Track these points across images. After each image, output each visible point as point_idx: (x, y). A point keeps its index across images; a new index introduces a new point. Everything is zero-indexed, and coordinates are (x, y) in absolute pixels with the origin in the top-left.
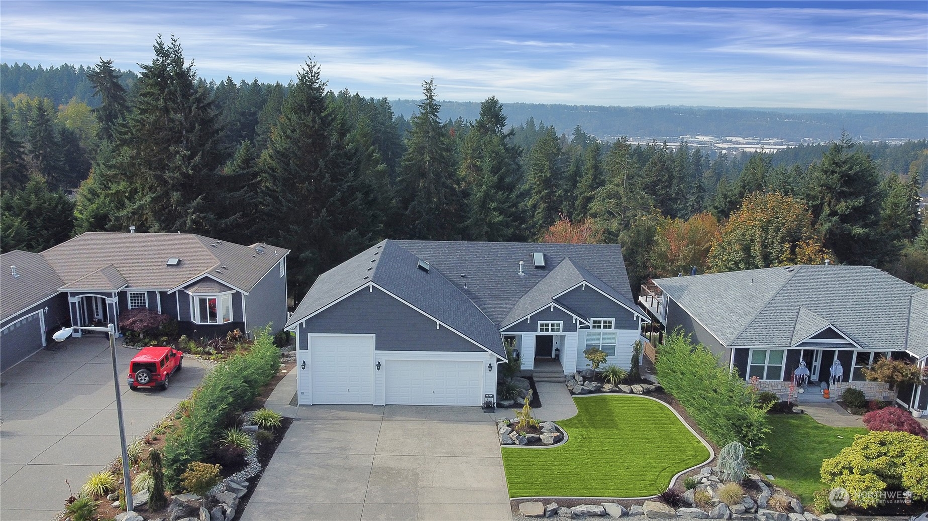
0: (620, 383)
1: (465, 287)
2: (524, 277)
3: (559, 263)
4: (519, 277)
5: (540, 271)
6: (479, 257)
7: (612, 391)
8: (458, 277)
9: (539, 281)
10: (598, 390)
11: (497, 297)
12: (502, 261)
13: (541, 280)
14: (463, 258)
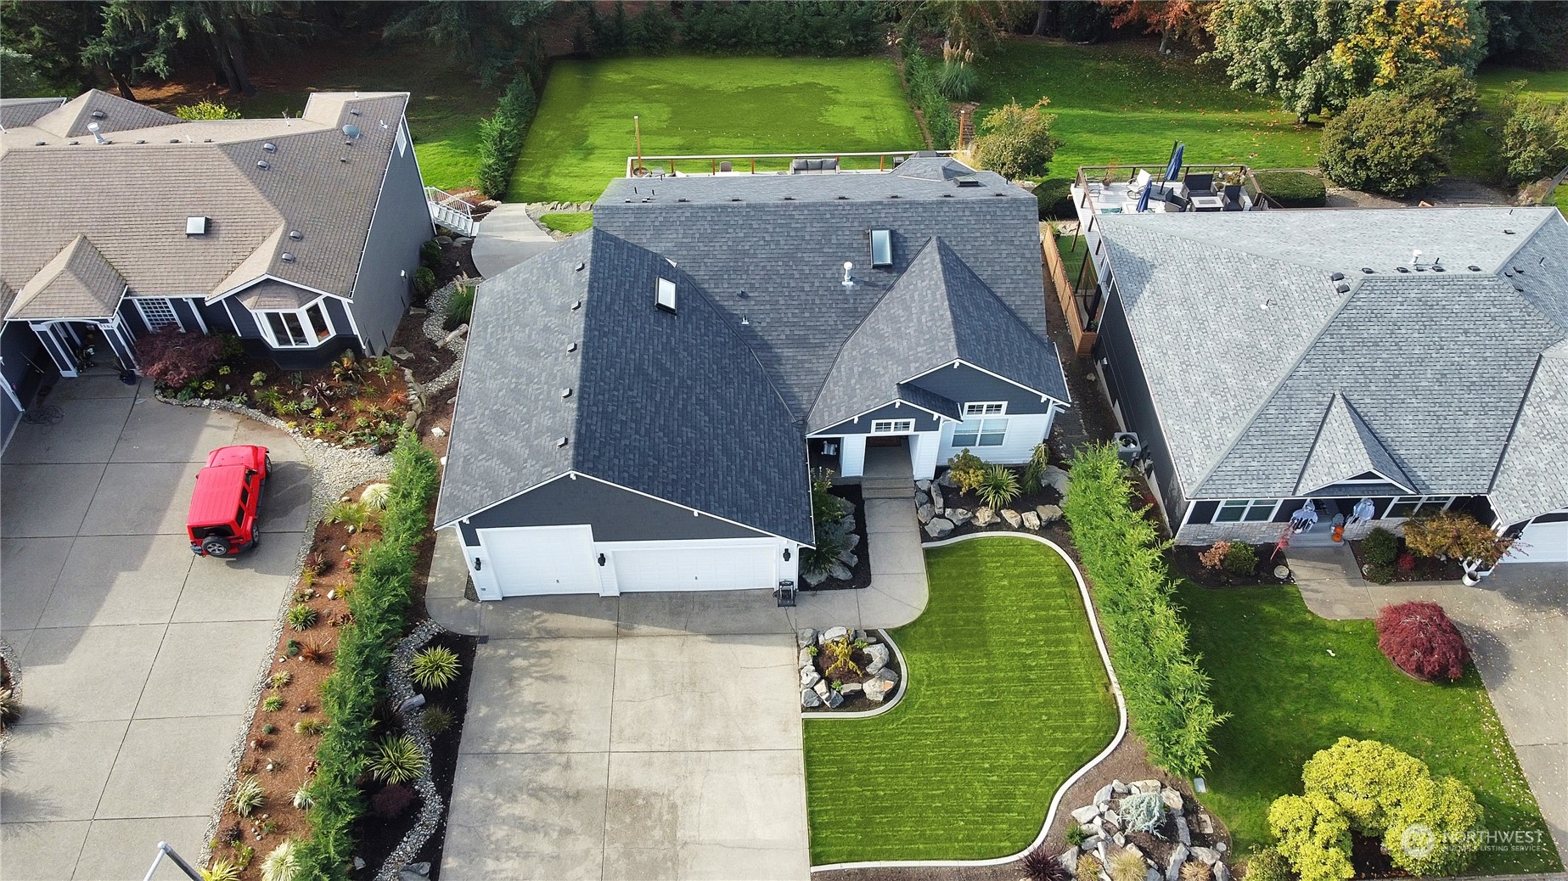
0: (1004, 506)
1: (745, 322)
2: (853, 291)
3: (920, 251)
4: (843, 291)
5: (883, 275)
6: (768, 243)
7: (991, 527)
8: (731, 297)
9: (880, 300)
10: (968, 527)
11: (800, 343)
12: (812, 251)
13: (884, 295)
14: (740, 248)
